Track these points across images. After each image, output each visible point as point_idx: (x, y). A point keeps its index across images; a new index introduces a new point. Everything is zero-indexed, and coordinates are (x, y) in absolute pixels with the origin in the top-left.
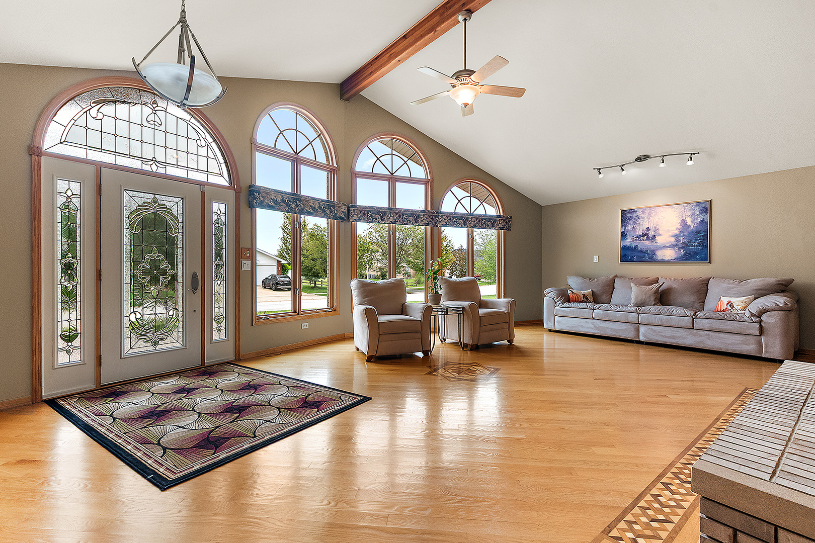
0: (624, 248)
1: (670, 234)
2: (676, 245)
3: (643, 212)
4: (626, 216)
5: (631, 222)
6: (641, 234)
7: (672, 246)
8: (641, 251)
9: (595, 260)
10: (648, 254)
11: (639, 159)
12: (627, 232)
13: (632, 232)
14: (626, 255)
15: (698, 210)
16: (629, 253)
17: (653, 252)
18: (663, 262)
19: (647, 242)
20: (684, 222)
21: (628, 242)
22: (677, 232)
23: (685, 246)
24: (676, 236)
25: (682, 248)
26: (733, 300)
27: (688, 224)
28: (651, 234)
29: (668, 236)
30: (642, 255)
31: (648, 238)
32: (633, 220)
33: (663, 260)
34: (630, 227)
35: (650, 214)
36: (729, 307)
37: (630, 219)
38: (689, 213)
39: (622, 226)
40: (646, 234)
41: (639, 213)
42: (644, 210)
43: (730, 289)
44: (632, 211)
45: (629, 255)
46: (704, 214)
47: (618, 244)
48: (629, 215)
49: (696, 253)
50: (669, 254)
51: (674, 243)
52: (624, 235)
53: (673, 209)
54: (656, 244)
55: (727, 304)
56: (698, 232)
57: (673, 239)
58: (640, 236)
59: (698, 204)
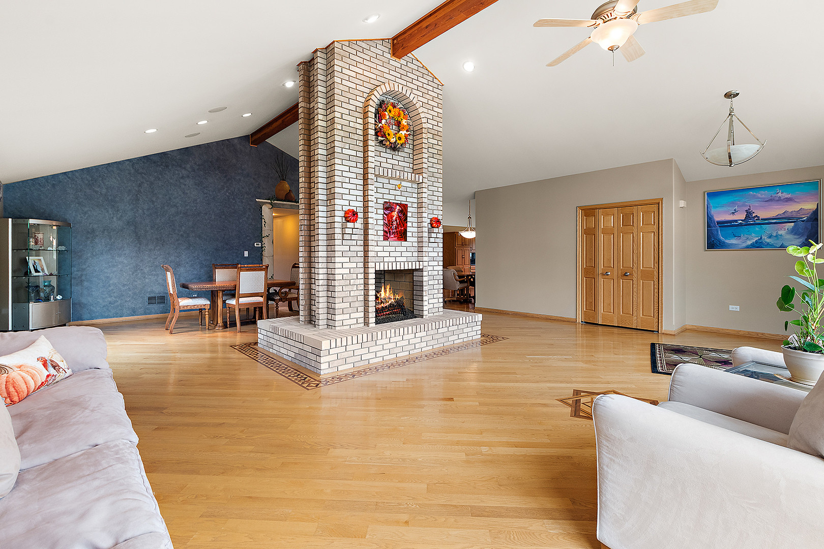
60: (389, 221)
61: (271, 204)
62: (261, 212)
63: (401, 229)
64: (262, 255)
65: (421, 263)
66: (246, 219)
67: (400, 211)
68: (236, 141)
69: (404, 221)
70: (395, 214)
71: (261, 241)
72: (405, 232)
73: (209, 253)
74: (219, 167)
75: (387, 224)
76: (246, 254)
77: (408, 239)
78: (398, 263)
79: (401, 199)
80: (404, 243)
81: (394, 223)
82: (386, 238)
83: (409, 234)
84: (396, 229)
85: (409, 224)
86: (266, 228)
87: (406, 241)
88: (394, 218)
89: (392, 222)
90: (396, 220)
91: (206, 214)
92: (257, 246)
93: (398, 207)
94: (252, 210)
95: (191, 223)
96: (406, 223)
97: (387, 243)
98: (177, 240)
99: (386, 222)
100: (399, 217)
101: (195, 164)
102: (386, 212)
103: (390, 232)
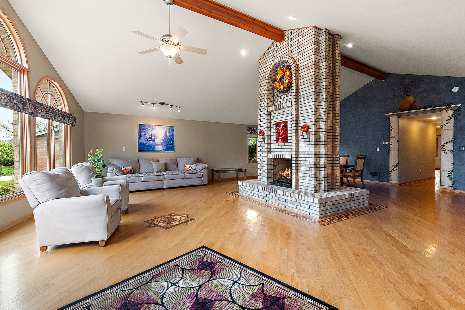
0: (140, 144)
1: (161, 139)
2: (163, 144)
3: (149, 127)
4: (141, 128)
5: (144, 131)
6: (148, 137)
7: (162, 144)
8: (148, 146)
9: (124, 149)
10: (151, 147)
11: (161, 103)
12: (142, 136)
13: (144, 136)
14: (141, 147)
15: (171, 130)
16: (142, 146)
17: (154, 146)
18: (158, 151)
19: (151, 142)
20: (166, 134)
21: (142, 141)
22: (163, 138)
23: (167, 144)
24: (163, 140)
25: (165, 145)
26: (191, 166)
27: (167, 135)
28: (153, 138)
29: (160, 140)
30: (149, 147)
31: (151, 140)
32: (145, 130)
33: (158, 150)
34: (143, 134)
35: (152, 129)
36: (191, 169)
37: (143, 129)
38: (168, 131)
39: (139, 132)
40: (151, 138)
41: (148, 127)
42: (150, 126)
43: (186, 162)
44: (144, 126)
45: (143, 147)
46: (173, 132)
47: (137, 142)
48: (143, 127)
49: (170, 148)
50: (160, 148)
51: (162, 143)
52: (140, 137)
53: (162, 128)
54: (155, 143)
55: (190, 168)
56: (171, 139)
57: (162, 141)
58: (148, 138)
59: (171, 127)
60: (278, 132)
61: (397, 115)
62: (389, 121)
63: (284, 136)
64: (389, 150)
65: (290, 155)
66: (378, 128)
67: (284, 126)
68: (372, 83)
69: (286, 131)
70: (281, 128)
71: (389, 141)
72: (287, 137)
73: (357, 149)
74: (362, 101)
75: (277, 134)
76: (378, 149)
77: (289, 141)
78: (284, 155)
79: (285, 119)
80: (286, 144)
81: (281, 133)
82: (277, 142)
83: (289, 138)
84: (282, 136)
85: (289, 132)
86: (393, 132)
87: (288, 142)
88: (281, 130)
89: (280, 133)
90: (281, 131)
91: (355, 128)
92: (385, 144)
93: (282, 124)
94: (382, 122)
95: (348, 134)
96: (287, 132)
97: (277, 144)
98: (343, 143)
99: (277, 133)
100: (283, 129)
101: (351, 103)
102: (276, 128)
103: (279, 138)
